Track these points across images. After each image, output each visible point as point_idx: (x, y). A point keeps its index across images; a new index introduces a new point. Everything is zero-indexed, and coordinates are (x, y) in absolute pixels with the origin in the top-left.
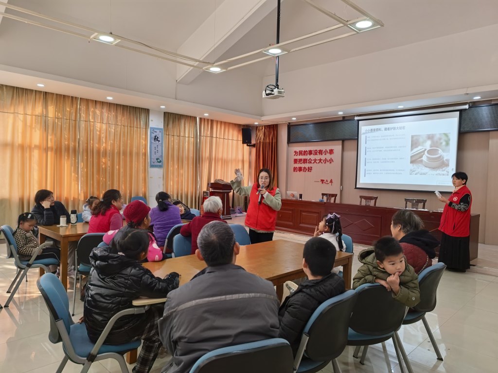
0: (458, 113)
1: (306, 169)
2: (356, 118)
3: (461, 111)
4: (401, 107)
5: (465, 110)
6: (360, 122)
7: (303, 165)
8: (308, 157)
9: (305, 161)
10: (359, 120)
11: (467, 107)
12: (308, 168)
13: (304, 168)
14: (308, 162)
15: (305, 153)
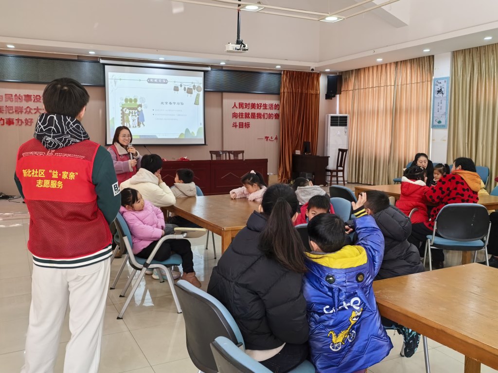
0: (203, 73)
1: (22, 122)
2: (102, 61)
3: (205, 72)
4: (162, 59)
5: (207, 71)
6: (106, 66)
7: (14, 116)
8: (24, 104)
9: (19, 110)
10: (104, 65)
11: (209, 69)
12: (26, 120)
13: (18, 120)
14: (24, 111)
15: (18, 98)
